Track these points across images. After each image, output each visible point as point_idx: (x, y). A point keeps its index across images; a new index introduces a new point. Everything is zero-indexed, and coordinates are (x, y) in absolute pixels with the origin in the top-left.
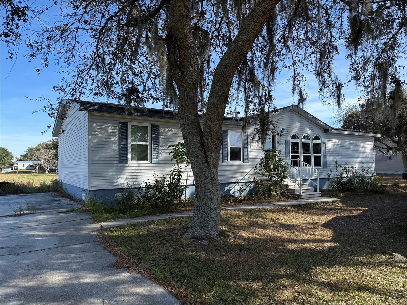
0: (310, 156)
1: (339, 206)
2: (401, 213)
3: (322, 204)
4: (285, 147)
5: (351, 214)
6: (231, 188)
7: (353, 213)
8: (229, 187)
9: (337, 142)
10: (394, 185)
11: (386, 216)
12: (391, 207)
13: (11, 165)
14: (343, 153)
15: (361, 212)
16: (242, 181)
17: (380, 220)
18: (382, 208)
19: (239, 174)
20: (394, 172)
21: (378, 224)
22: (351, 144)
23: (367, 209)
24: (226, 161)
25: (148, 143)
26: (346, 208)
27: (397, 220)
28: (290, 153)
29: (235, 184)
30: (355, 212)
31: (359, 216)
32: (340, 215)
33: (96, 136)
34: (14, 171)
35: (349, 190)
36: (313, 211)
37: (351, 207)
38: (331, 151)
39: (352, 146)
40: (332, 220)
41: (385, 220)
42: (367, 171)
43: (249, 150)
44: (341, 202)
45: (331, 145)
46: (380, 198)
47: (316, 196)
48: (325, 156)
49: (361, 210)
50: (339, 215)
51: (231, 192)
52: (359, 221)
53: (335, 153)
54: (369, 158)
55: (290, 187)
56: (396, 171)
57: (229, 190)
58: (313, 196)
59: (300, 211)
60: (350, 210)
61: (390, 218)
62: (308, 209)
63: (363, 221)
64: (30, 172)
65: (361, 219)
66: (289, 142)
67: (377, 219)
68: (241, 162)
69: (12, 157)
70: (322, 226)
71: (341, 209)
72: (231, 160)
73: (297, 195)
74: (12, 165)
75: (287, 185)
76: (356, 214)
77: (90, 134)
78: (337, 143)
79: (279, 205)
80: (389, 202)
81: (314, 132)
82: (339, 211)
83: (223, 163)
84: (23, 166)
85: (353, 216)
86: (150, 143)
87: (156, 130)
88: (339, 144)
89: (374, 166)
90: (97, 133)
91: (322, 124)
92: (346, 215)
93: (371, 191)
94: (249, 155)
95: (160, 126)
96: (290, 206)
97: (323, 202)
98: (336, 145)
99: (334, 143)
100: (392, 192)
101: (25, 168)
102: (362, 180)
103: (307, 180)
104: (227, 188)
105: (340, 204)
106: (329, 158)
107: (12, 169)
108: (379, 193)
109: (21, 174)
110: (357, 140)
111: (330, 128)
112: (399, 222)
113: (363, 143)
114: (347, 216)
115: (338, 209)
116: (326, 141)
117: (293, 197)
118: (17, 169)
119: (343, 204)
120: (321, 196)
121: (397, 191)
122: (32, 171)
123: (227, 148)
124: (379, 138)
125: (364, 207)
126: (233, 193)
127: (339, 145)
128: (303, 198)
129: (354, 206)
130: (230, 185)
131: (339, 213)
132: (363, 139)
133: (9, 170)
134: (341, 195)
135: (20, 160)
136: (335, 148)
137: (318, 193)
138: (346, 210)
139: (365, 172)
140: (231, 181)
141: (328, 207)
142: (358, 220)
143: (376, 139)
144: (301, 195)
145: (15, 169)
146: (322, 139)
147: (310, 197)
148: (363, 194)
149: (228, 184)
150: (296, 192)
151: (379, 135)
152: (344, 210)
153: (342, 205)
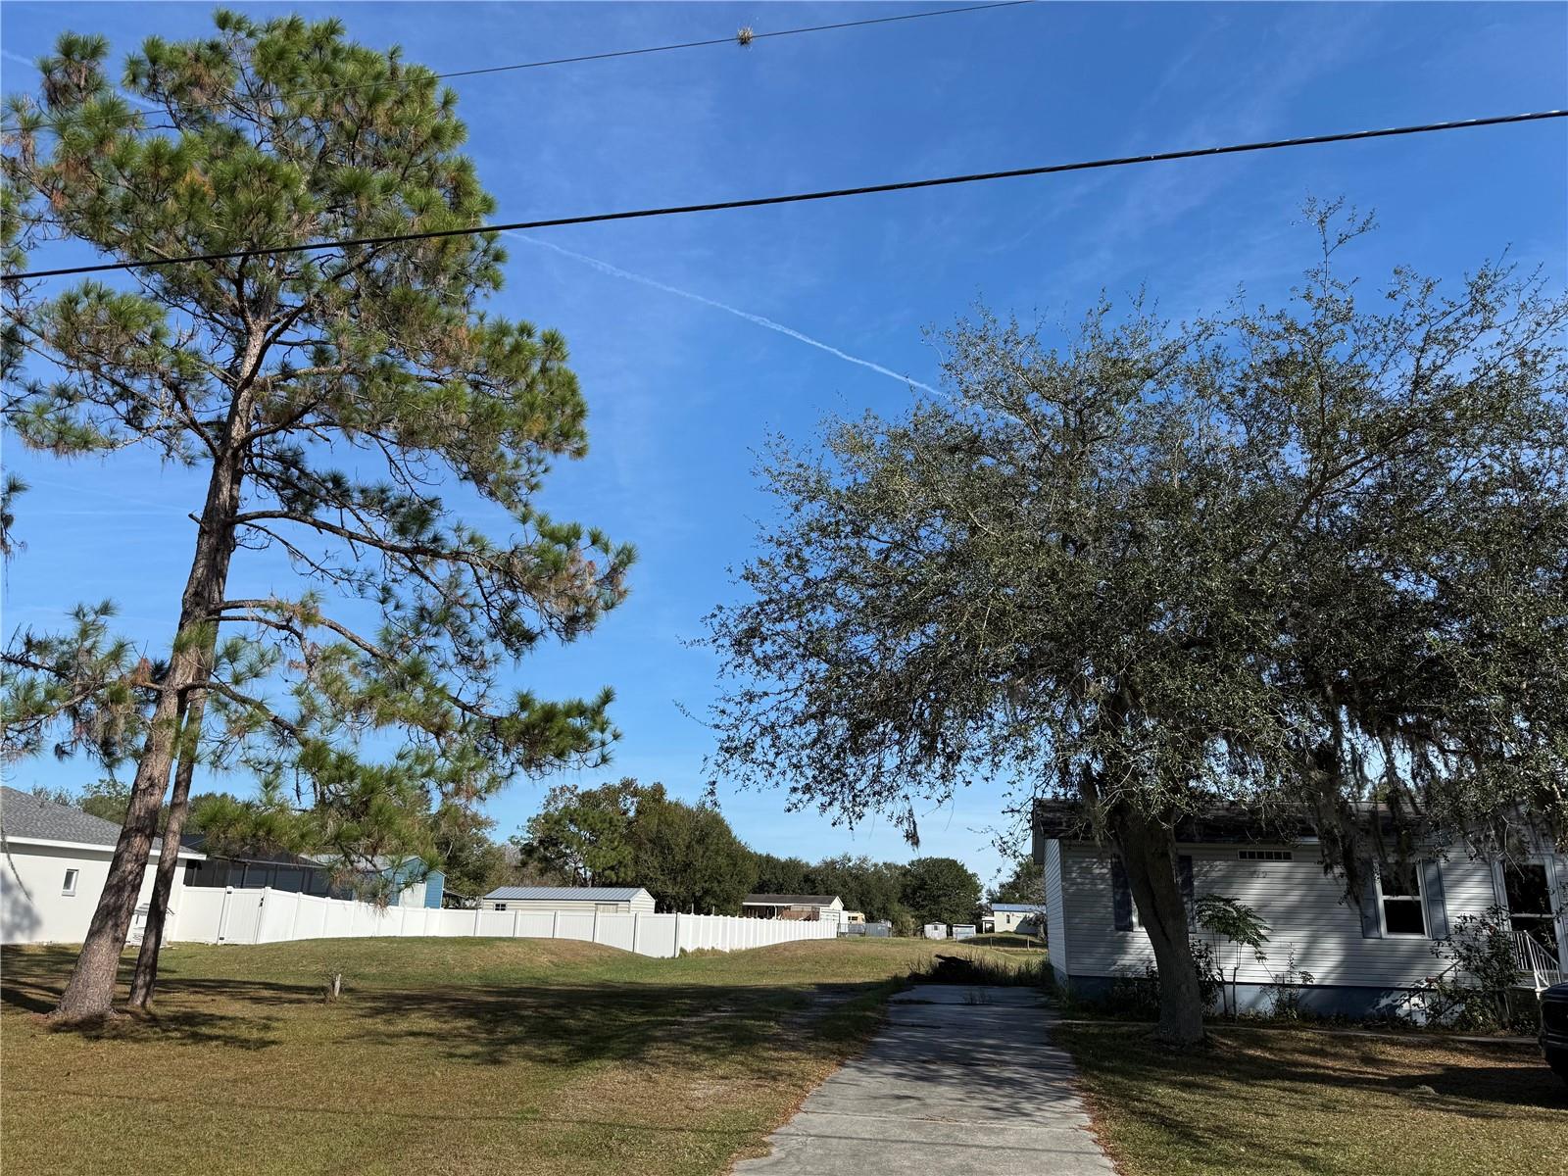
6: (1398, 1004)
13: (976, 917)
19: (1421, 967)
24: (1374, 934)
33: (1073, 882)
34: (984, 935)
43: (1448, 908)
51: (1400, 1012)
57: (1392, 1008)
64: (1023, 943)
68: (1426, 937)
69: (977, 889)
72: (1390, 930)
74: (979, 916)
77: (1064, 879)
83: (1364, 937)
84: (1009, 922)
87: (1184, 868)
90: (1074, 875)
101: (1012, 927)
107: (979, 930)
109: (1001, 948)
118: (992, 930)
122: (1029, 938)
126: (1407, 1016)
133: (971, 931)
135: (999, 901)
145: (986, 931)
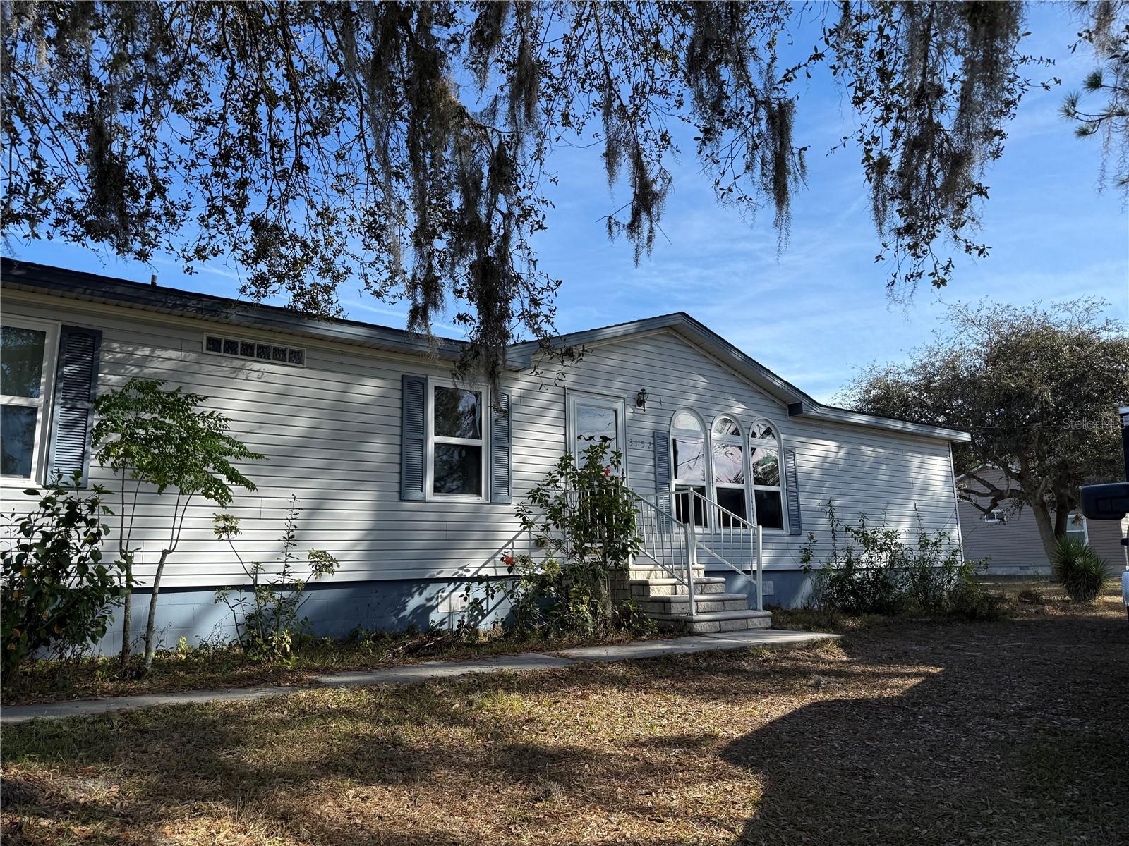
0: (742, 491)
1: (830, 663)
2: (1075, 683)
3: (767, 654)
4: (651, 454)
5: (875, 694)
6: (434, 603)
7: (884, 687)
8: (426, 594)
9: (834, 449)
10: (1025, 597)
11: (1021, 698)
12: (1033, 663)
14: (856, 486)
15: (915, 681)
16: (482, 573)
17: (995, 716)
18: (998, 667)
19: (470, 544)
20: (1015, 571)
21: (989, 734)
22: (878, 461)
23: (939, 669)
24: (416, 494)
25: (39, 401)
26: (857, 669)
27: (1069, 714)
28: (669, 478)
29: (452, 586)
30: (892, 682)
31: (908, 698)
32: (827, 697)
35: (879, 608)
36: (719, 681)
37: (881, 663)
38: (816, 477)
39: (884, 467)
40: (783, 719)
41: (1016, 714)
42: (935, 544)
43: (514, 458)
44: (844, 646)
45: (813, 459)
46: (984, 633)
47: (751, 624)
48: (795, 496)
49: (917, 675)
50: (821, 697)
51: (435, 617)
52: (907, 721)
53: (827, 484)
54: (940, 509)
55: (655, 593)
56: (1021, 568)
57: (425, 610)
58: (738, 624)
59: (656, 684)
60: (878, 675)
61: (1039, 705)
62: (699, 672)
63: (924, 722)
65: (915, 715)
66: (667, 439)
67: (984, 714)
68: (482, 500)
70: (722, 757)
71: (838, 674)
72: (437, 487)
73: (678, 620)
75: (645, 585)
76: (896, 693)
78: (833, 455)
79: (578, 659)
80: (1019, 646)
81: (752, 413)
82: (823, 680)
83: (401, 499)
85: (881, 701)
86: (47, 402)
87: (84, 350)
88: (840, 455)
89: (956, 535)
91: (778, 383)
92: (853, 694)
93: (953, 613)
94: (515, 475)
95: (106, 335)
96: (624, 661)
97: (772, 647)
98: (829, 460)
99: (822, 454)
100: (1023, 615)
102: (923, 574)
103: (734, 572)
104: (415, 602)
105: (838, 655)
106: (812, 502)
108: (982, 619)
110: (900, 447)
111: (805, 401)
112: (1082, 725)
113: (917, 459)
114: (858, 703)
115: (824, 673)
116: (798, 444)
117: (661, 631)
119: (849, 655)
120: (772, 628)
121: (1037, 612)
123: (424, 443)
124: (965, 444)
125: (929, 665)
126: (442, 623)
127: (842, 461)
128: (700, 634)
129: (890, 661)
130: (431, 590)
131: (825, 690)
132: (917, 444)
134: (850, 623)
136: (829, 469)
137: (761, 616)
138: (857, 676)
139: (929, 547)
140: (435, 574)
141: (788, 664)
142: (899, 719)
143: (957, 449)
144: (692, 622)
146: (782, 436)
147: (730, 627)
148: (928, 623)
149: (425, 582)
150: (676, 610)
151: (965, 437)
152: (848, 675)
153: (845, 659)
